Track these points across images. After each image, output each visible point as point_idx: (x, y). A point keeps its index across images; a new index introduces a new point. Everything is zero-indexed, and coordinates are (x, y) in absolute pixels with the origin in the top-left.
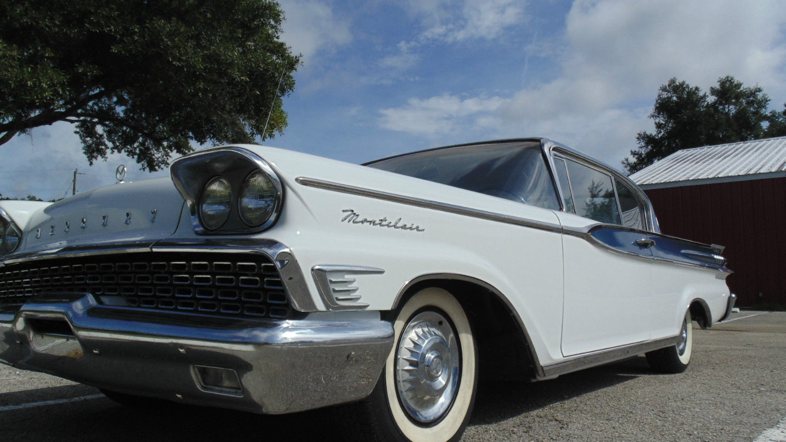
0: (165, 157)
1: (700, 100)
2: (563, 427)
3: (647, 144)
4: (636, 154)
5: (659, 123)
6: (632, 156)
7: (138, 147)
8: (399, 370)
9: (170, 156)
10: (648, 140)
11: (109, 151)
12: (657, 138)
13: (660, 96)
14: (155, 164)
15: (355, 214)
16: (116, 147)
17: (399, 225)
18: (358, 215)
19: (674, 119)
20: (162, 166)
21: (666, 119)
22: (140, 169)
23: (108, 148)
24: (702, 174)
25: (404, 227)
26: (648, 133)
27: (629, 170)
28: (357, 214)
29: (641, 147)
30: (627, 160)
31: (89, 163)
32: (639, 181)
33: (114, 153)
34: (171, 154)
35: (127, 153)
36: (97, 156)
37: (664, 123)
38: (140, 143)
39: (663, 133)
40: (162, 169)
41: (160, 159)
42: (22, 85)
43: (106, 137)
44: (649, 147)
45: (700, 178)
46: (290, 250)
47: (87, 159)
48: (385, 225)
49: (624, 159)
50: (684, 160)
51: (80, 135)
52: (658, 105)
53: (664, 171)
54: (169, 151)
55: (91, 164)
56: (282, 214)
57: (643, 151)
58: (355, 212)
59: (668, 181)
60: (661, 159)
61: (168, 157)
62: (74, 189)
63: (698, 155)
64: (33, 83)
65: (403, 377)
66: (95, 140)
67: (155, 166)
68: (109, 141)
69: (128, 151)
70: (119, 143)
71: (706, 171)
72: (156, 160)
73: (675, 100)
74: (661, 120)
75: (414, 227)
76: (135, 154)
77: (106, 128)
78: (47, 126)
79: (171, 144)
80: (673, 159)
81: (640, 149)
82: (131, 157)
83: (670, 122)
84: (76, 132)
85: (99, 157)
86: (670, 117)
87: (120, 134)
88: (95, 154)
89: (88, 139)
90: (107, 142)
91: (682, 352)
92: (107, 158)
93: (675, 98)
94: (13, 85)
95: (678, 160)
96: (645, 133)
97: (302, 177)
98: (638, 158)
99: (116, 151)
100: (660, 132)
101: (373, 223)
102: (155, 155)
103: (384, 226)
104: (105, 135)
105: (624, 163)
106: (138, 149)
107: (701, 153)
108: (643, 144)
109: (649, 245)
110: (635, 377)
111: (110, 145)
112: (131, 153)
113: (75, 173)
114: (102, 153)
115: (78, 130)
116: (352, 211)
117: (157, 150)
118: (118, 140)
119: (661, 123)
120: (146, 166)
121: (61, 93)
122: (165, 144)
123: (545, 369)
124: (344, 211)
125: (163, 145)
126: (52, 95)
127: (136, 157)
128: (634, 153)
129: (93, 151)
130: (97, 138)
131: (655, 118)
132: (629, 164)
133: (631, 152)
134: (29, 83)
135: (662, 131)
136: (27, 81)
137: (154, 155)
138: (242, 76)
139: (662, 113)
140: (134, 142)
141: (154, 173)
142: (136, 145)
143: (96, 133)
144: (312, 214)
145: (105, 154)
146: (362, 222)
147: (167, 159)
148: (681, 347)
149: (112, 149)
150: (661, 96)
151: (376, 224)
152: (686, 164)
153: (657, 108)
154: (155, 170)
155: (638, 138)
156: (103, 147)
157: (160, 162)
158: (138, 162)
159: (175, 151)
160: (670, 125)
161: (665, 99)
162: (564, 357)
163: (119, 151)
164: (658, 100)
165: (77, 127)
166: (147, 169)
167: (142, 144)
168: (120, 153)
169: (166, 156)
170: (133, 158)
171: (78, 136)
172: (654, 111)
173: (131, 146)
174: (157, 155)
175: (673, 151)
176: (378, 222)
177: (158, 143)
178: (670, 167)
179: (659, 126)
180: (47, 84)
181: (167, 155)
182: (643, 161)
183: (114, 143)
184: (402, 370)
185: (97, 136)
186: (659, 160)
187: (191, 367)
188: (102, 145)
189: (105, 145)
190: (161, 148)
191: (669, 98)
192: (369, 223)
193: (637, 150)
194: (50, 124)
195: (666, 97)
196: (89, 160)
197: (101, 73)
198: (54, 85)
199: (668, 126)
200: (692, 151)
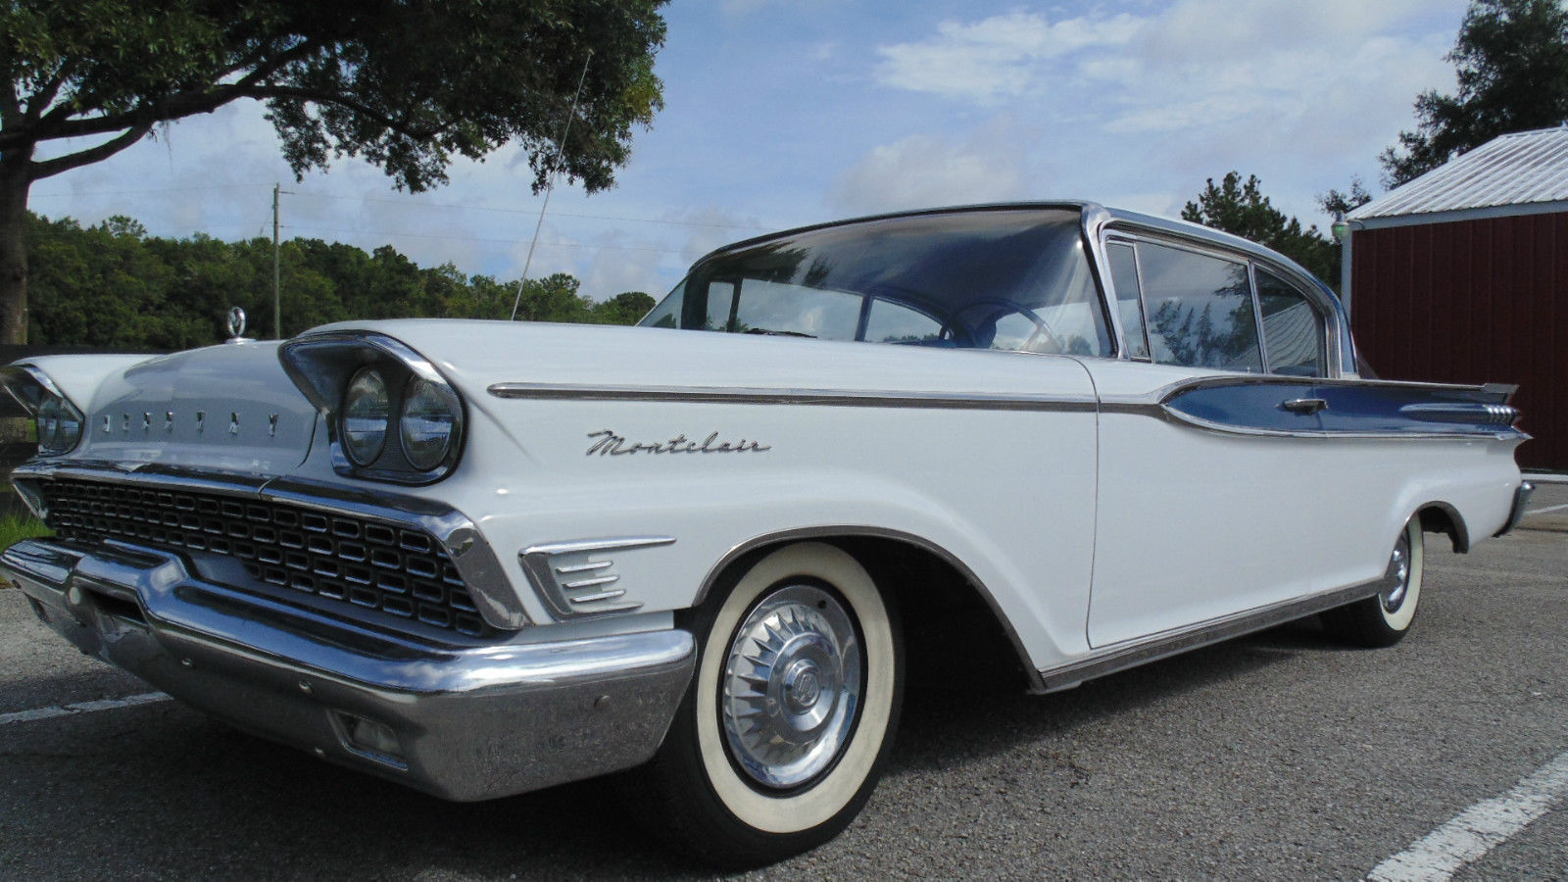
0: (438, 163)
1: (1561, 21)
2: (1077, 783)
3: (1437, 118)
4: (1410, 140)
5: (1466, 72)
6: (1403, 144)
7: (386, 143)
8: (729, 697)
9: (448, 162)
10: (1443, 109)
11: (331, 153)
12: (1460, 104)
13: (1472, 12)
14: (420, 177)
15: (615, 438)
16: (344, 145)
17: (716, 443)
18: (622, 440)
19: (1500, 64)
20: (435, 181)
21: (1483, 63)
22: (393, 188)
23: (329, 147)
24: (1542, 190)
25: (725, 448)
26: (1441, 95)
27: (1396, 175)
28: (620, 437)
29: (1424, 126)
30: (1391, 153)
31: (295, 177)
32: (1405, 205)
33: (342, 157)
34: (450, 157)
35: (365, 157)
36: (309, 164)
37: (1476, 71)
38: (390, 137)
39: (1473, 94)
40: (434, 187)
41: (429, 168)
42: (138, 50)
43: (325, 126)
44: (1442, 125)
45: (1535, 200)
46: (475, 524)
47: (291, 169)
48: (682, 450)
49: (1384, 151)
50: (1507, 158)
51: (276, 123)
52: (1466, 33)
53: (1462, 182)
54: (446, 151)
55: (299, 178)
56: (466, 453)
57: (1428, 136)
58: (614, 435)
59: (1466, 206)
60: (1469, 150)
61: (445, 164)
62: (276, 223)
63: (1543, 145)
64: (159, 47)
65: (738, 710)
66: (304, 130)
67: (420, 181)
68: (332, 133)
69: (368, 153)
70: (351, 136)
71: (1552, 184)
72: (422, 168)
73: (1505, 22)
74: (1471, 65)
75: (748, 444)
76: (382, 157)
77: (323, 107)
78: (205, 114)
79: (449, 136)
80: (1485, 156)
81: (1422, 130)
82: (375, 163)
83: (1491, 69)
84: (268, 117)
85: (314, 166)
86: (1490, 60)
87: (351, 119)
88: (306, 160)
89: (291, 129)
90: (327, 136)
91: (1394, 607)
92: (328, 167)
93: (1505, 18)
94: (121, 53)
95: (1494, 160)
96: (1433, 95)
97: (504, 384)
98: (1415, 149)
99: (345, 152)
100: (1468, 92)
101: (657, 449)
102: (420, 160)
103: (678, 451)
104: (322, 122)
105: (1385, 160)
106: (387, 148)
107: (1547, 142)
108: (1428, 118)
109: (1315, 410)
110: (1289, 656)
111: (333, 140)
112: (373, 156)
113: (276, 191)
114: (319, 157)
115: (271, 112)
116: (610, 433)
117: (424, 149)
118: (348, 130)
119: (1470, 71)
120: (403, 182)
121: (214, 62)
122: (439, 136)
123: (1044, 676)
124: (591, 436)
125: (434, 140)
126: (199, 67)
127: (384, 163)
128: (1407, 139)
129: (302, 155)
130: (308, 127)
131: (1457, 60)
132: (1395, 162)
133: (1402, 136)
134: (152, 47)
135: (1472, 89)
136: (147, 43)
137: (417, 159)
138: (559, 19)
139: (1474, 50)
140: (377, 136)
141: (418, 195)
142: (383, 139)
143: (306, 118)
144: (524, 451)
145: (324, 160)
146: (632, 451)
147: (444, 167)
148: (1394, 596)
149: (338, 148)
150: (1476, 14)
151: (662, 451)
152: (1511, 167)
153: (1463, 39)
154: (422, 189)
155: (1418, 106)
156: (320, 146)
157: (429, 174)
158: (389, 173)
159: (459, 150)
160: (1491, 76)
161: (1482, 19)
162: (1091, 649)
163: (352, 153)
164: (1467, 21)
165: (270, 106)
166: (406, 188)
167: (395, 138)
168: (353, 156)
169: (441, 161)
170: (378, 165)
171: (271, 123)
172: (1457, 45)
173: (373, 142)
174: (425, 159)
175: (1493, 133)
176: (665, 445)
177: (424, 136)
178: (1477, 174)
179: (1466, 78)
180: (184, 48)
181: (443, 159)
182: (1425, 157)
183: (340, 137)
184: (737, 698)
185: (308, 122)
186: (1461, 153)
187: (328, 713)
188: (318, 142)
189: (324, 142)
190: (431, 144)
191: (1492, 17)
192: (647, 451)
193: (1414, 131)
194: (210, 110)
195: (1485, 13)
196: (296, 171)
197: (288, 19)
198: (200, 47)
199: (1487, 79)
200: (1529, 137)
